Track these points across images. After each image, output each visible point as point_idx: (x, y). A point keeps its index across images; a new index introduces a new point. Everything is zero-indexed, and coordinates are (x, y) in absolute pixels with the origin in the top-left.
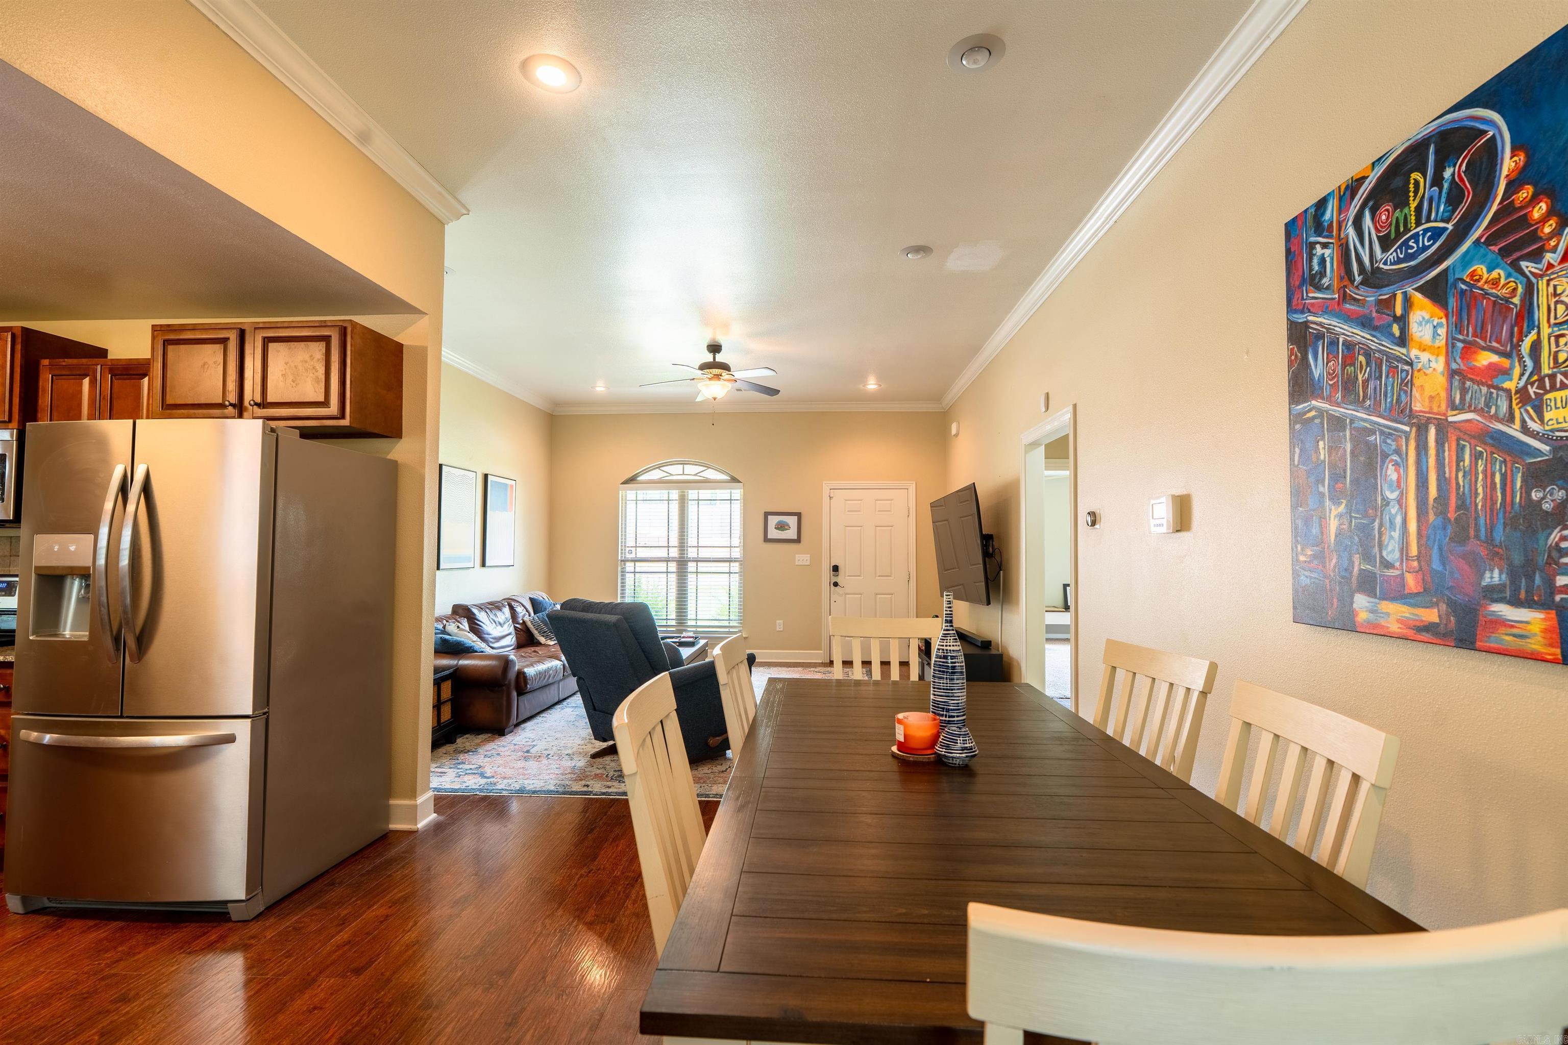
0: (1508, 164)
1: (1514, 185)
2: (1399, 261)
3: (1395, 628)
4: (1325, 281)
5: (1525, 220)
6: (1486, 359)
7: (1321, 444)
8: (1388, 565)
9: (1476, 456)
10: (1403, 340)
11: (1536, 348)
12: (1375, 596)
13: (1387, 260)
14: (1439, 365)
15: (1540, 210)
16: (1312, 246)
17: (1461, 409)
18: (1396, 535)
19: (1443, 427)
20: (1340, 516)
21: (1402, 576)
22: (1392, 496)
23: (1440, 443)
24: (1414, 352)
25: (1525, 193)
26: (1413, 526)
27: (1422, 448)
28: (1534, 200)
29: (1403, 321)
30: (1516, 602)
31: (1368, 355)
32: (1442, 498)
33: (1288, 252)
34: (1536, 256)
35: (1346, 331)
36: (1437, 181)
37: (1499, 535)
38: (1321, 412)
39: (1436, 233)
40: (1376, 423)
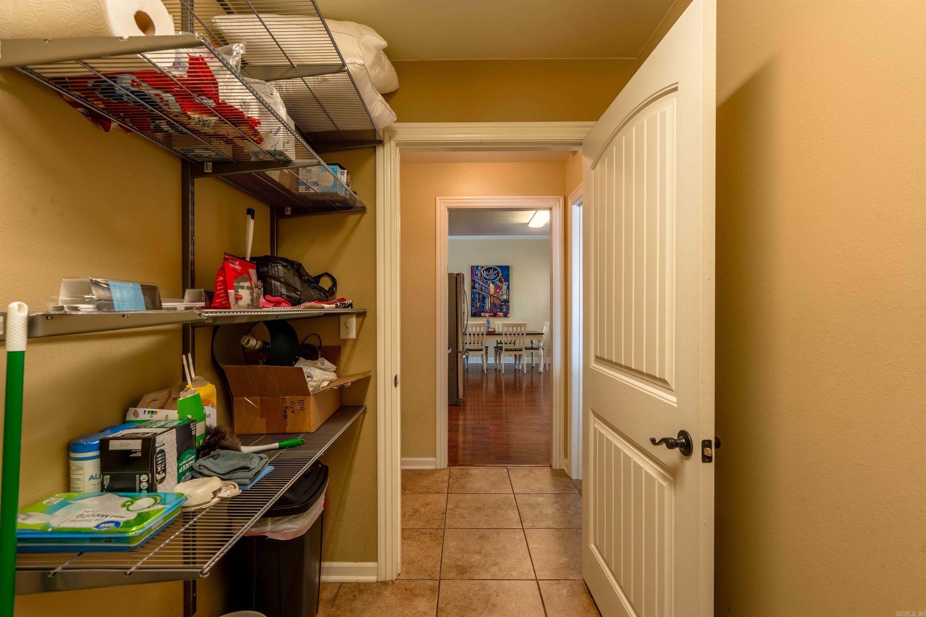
0: (500, 274)
1: (501, 276)
3: (487, 316)
4: (478, 276)
5: (502, 280)
6: (498, 291)
7: (477, 295)
8: (486, 309)
9: (497, 299)
10: (489, 286)
11: (502, 291)
12: (484, 313)
13: (487, 277)
14: (493, 290)
15: (503, 280)
16: (476, 271)
17: (495, 295)
18: (487, 306)
19: (493, 296)
20: (479, 304)
21: (488, 311)
22: (487, 302)
23: (493, 298)
24: (490, 288)
25: (502, 278)
26: (490, 306)
27: (491, 298)
28: (503, 279)
29: (489, 284)
30: (500, 312)
31: (484, 286)
32: (493, 303)
33: (472, 270)
34: (503, 283)
35: (481, 283)
36: (493, 272)
37: (499, 307)
38: (477, 292)
39: (493, 277)
40: (485, 294)
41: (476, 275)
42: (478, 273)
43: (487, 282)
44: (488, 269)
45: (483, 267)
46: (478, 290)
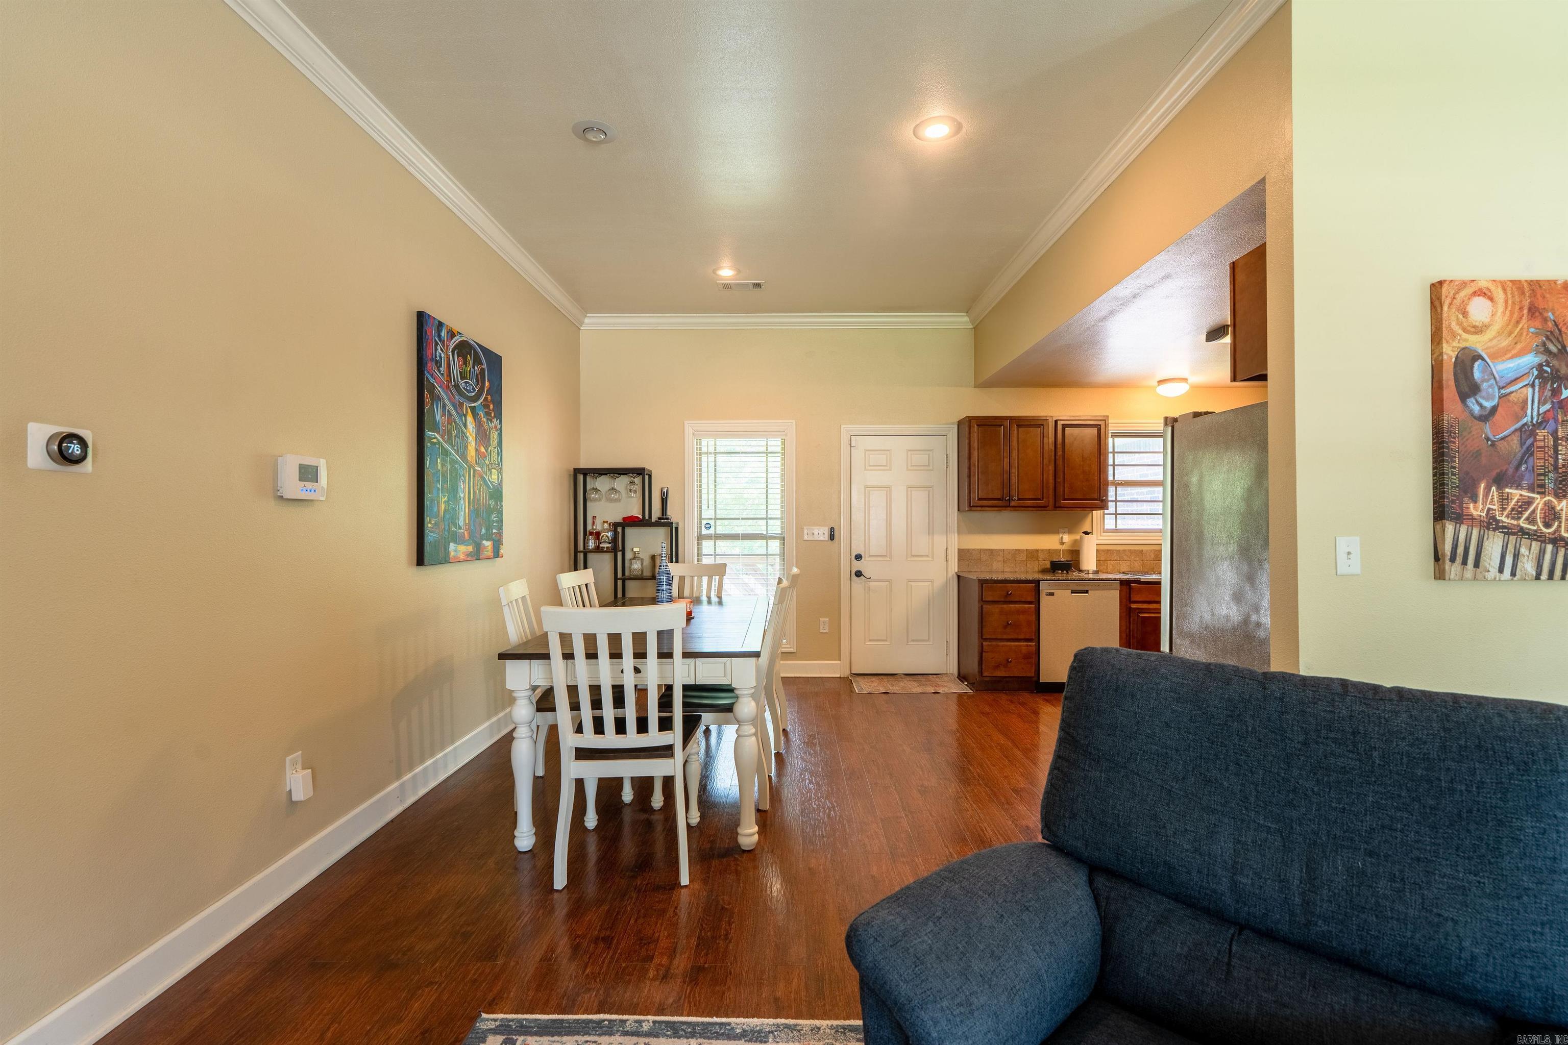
0: (487, 383)
1: (487, 392)
2: (464, 388)
3: (462, 557)
4: (442, 369)
5: (489, 407)
6: (483, 449)
7: (439, 459)
8: (460, 528)
10: (465, 426)
11: (490, 452)
12: (456, 543)
13: (462, 385)
14: (474, 445)
15: (492, 406)
16: (437, 344)
17: (478, 465)
18: (462, 513)
19: (475, 471)
20: (445, 502)
21: (464, 533)
22: (462, 495)
23: (474, 476)
24: (468, 434)
25: (490, 397)
26: (467, 511)
27: (470, 476)
28: (491, 401)
29: (465, 417)
30: (487, 540)
31: (455, 423)
32: (473, 501)
34: (491, 421)
35: (448, 404)
36: (474, 368)
37: (484, 515)
38: (439, 442)
40: (457, 459)
41: (437, 362)
42: (441, 357)
43: (461, 405)
44: (464, 348)
45: (452, 334)
46: (442, 437)
